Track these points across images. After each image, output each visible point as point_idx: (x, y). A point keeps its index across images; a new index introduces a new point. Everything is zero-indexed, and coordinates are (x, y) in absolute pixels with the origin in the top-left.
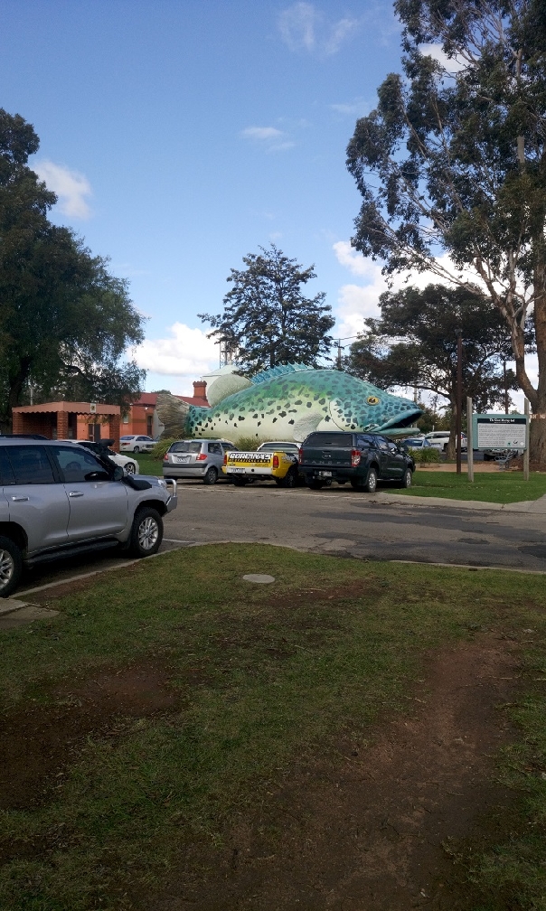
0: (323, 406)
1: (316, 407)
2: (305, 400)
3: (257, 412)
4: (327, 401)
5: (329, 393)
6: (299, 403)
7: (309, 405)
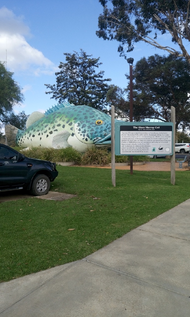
0: (71, 127)
1: (67, 127)
2: (62, 123)
3: (40, 132)
4: (73, 123)
5: (75, 119)
6: (59, 125)
7: (64, 126)
